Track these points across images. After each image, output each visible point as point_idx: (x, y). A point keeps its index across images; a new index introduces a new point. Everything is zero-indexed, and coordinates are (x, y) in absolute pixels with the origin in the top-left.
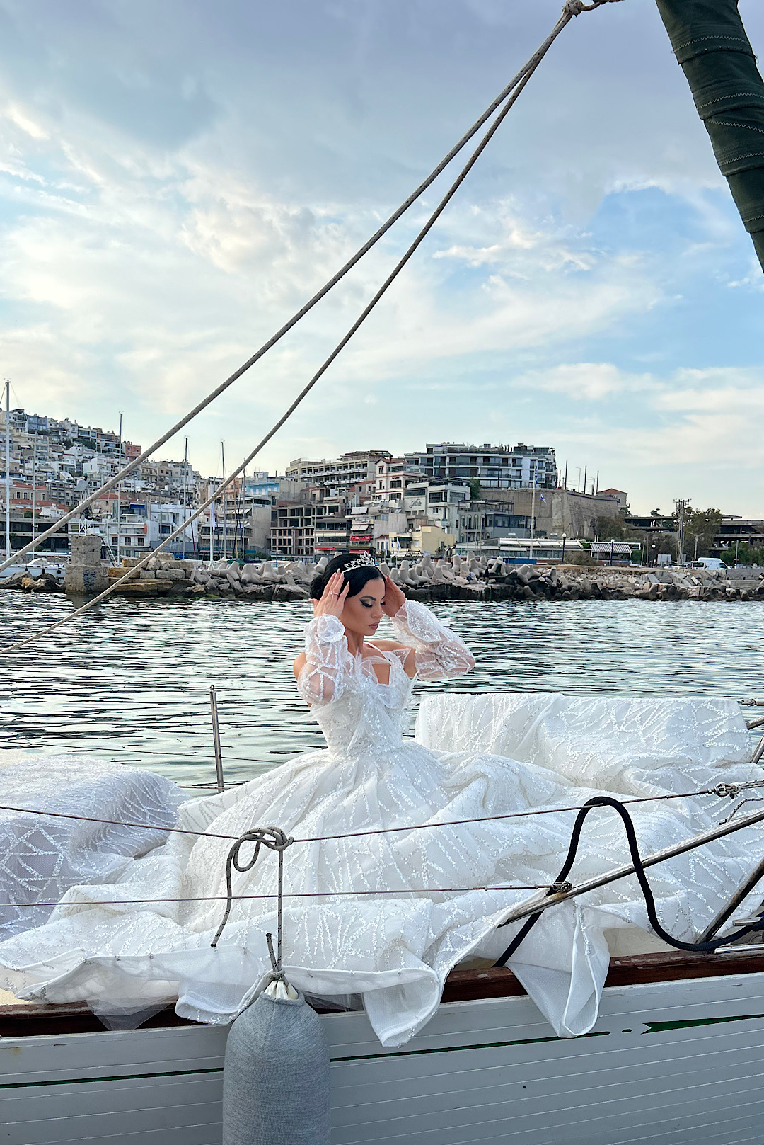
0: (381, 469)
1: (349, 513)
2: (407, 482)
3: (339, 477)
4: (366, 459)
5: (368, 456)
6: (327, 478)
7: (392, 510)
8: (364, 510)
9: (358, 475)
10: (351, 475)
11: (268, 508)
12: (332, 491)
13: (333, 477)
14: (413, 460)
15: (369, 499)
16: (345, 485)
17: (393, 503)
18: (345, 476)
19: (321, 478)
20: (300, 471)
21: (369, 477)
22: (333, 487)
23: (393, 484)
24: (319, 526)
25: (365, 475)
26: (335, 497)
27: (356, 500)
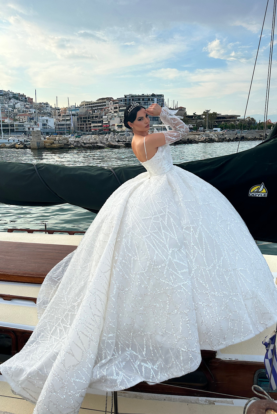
0: (111, 103)
1: (102, 118)
2: (119, 107)
3: (97, 106)
4: (105, 100)
6: (93, 107)
7: (115, 116)
8: (106, 117)
9: (103, 105)
10: (101, 106)
11: (76, 117)
12: (96, 111)
13: (95, 107)
14: (120, 100)
15: (107, 113)
16: (99, 109)
17: (115, 114)
18: (99, 106)
19: (91, 107)
20: (85, 105)
21: (107, 106)
22: (95, 109)
23: (115, 108)
24: (93, 122)
25: (105, 105)
26: (97, 113)
27: (104, 114)
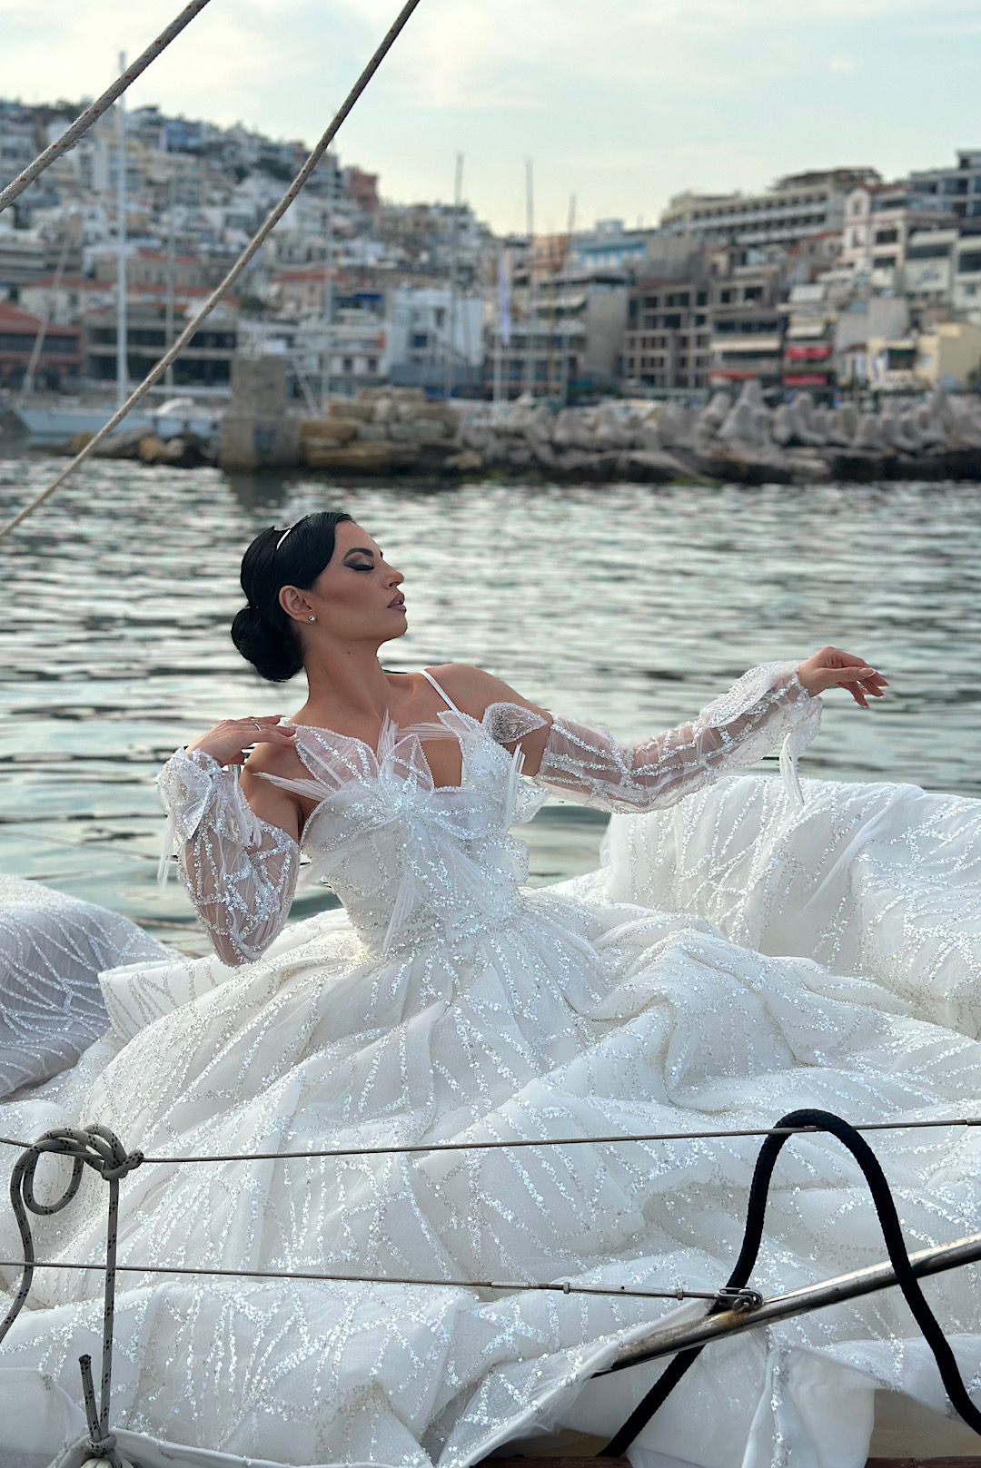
0: (857, 208)
1: (785, 296)
2: (912, 231)
3: (768, 225)
4: (826, 187)
5: (830, 180)
6: (743, 228)
7: (877, 291)
8: (815, 293)
9: (808, 220)
10: (794, 222)
11: (622, 294)
12: (753, 256)
13: (755, 227)
14: (924, 185)
15: (827, 269)
16: (780, 242)
17: (882, 277)
18: (781, 223)
19: (731, 229)
20: (688, 217)
21: (831, 223)
22: (755, 246)
23: (886, 237)
24: (725, 327)
25: (821, 218)
26: (758, 267)
27: (801, 271)
